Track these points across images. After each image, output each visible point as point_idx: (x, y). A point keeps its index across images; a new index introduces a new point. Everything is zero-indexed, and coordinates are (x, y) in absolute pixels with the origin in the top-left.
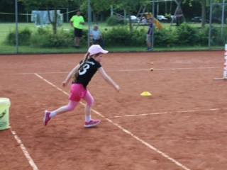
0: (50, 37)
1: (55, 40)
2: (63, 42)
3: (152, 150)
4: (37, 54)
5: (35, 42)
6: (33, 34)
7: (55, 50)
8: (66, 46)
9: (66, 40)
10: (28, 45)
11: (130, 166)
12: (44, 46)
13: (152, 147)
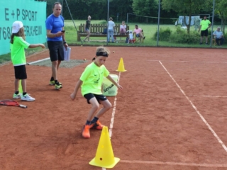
0: (185, 35)
1: (188, 38)
2: (193, 39)
3: (203, 122)
4: (172, 47)
5: (173, 38)
6: (173, 33)
7: (186, 45)
8: (195, 43)
9: (195, 38)
10: (168, 41)
11: (178, 131)
12: (179, 42)
13: (204, 120)
